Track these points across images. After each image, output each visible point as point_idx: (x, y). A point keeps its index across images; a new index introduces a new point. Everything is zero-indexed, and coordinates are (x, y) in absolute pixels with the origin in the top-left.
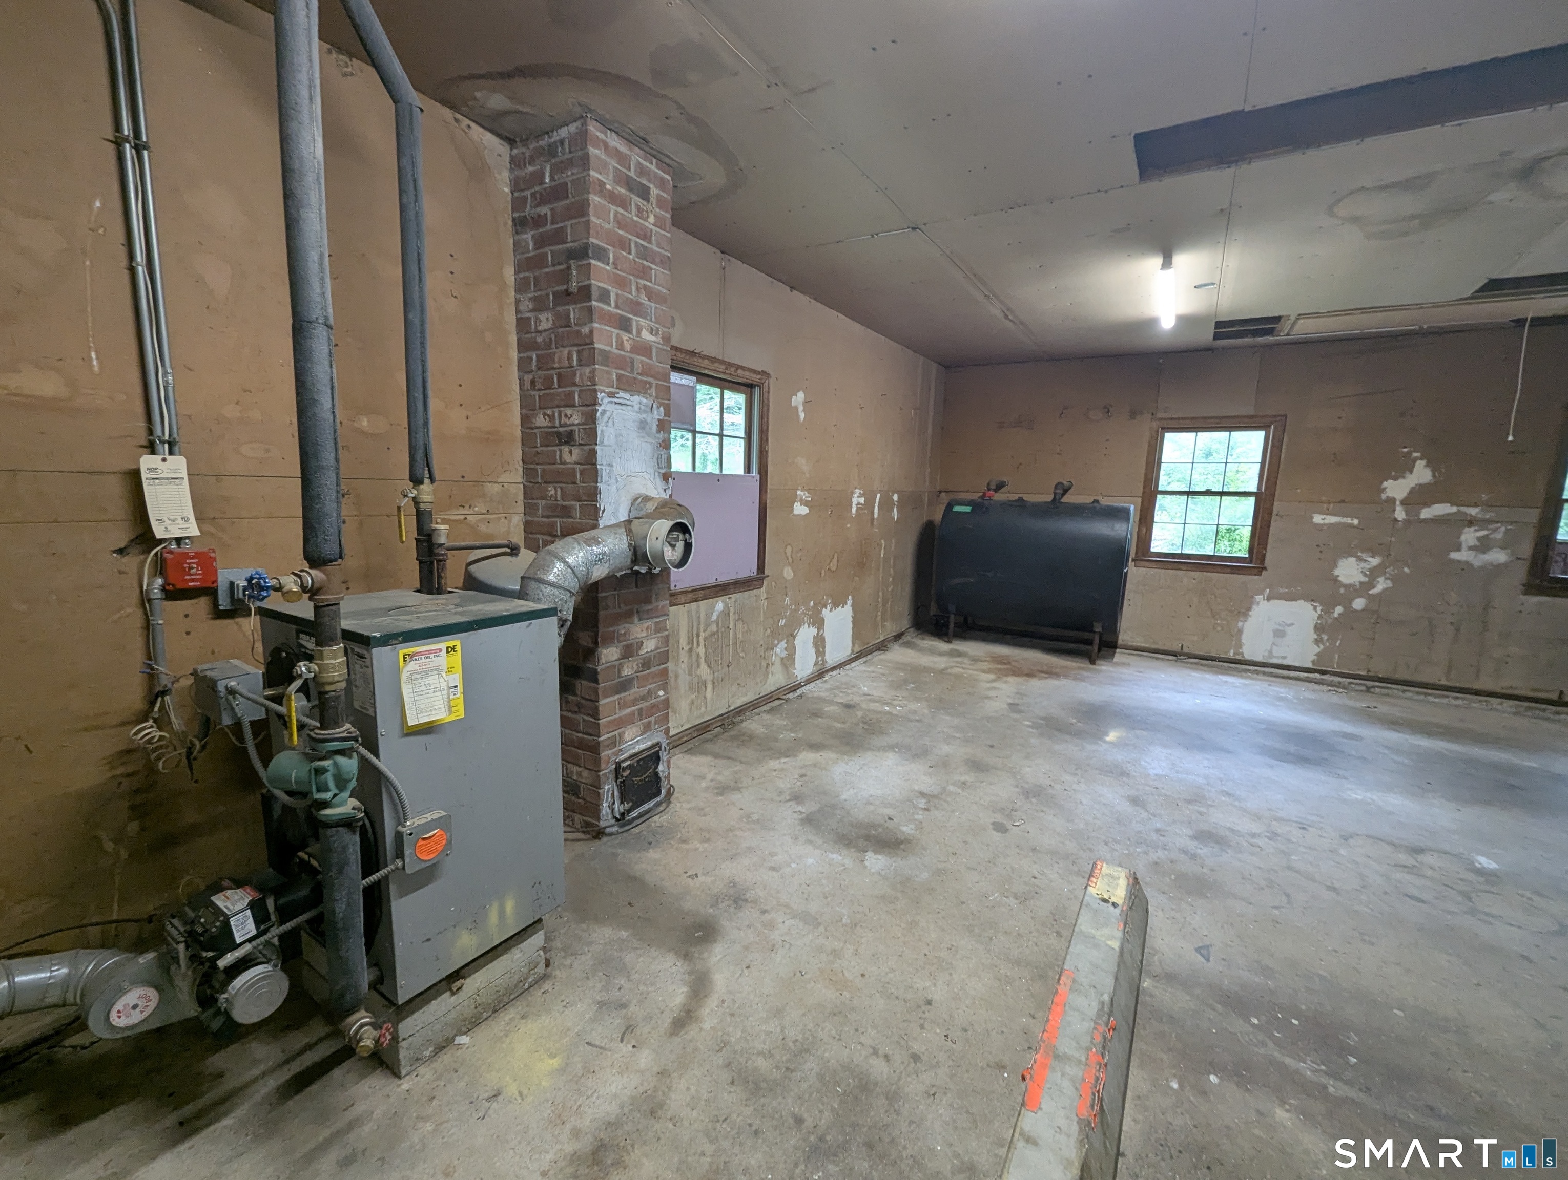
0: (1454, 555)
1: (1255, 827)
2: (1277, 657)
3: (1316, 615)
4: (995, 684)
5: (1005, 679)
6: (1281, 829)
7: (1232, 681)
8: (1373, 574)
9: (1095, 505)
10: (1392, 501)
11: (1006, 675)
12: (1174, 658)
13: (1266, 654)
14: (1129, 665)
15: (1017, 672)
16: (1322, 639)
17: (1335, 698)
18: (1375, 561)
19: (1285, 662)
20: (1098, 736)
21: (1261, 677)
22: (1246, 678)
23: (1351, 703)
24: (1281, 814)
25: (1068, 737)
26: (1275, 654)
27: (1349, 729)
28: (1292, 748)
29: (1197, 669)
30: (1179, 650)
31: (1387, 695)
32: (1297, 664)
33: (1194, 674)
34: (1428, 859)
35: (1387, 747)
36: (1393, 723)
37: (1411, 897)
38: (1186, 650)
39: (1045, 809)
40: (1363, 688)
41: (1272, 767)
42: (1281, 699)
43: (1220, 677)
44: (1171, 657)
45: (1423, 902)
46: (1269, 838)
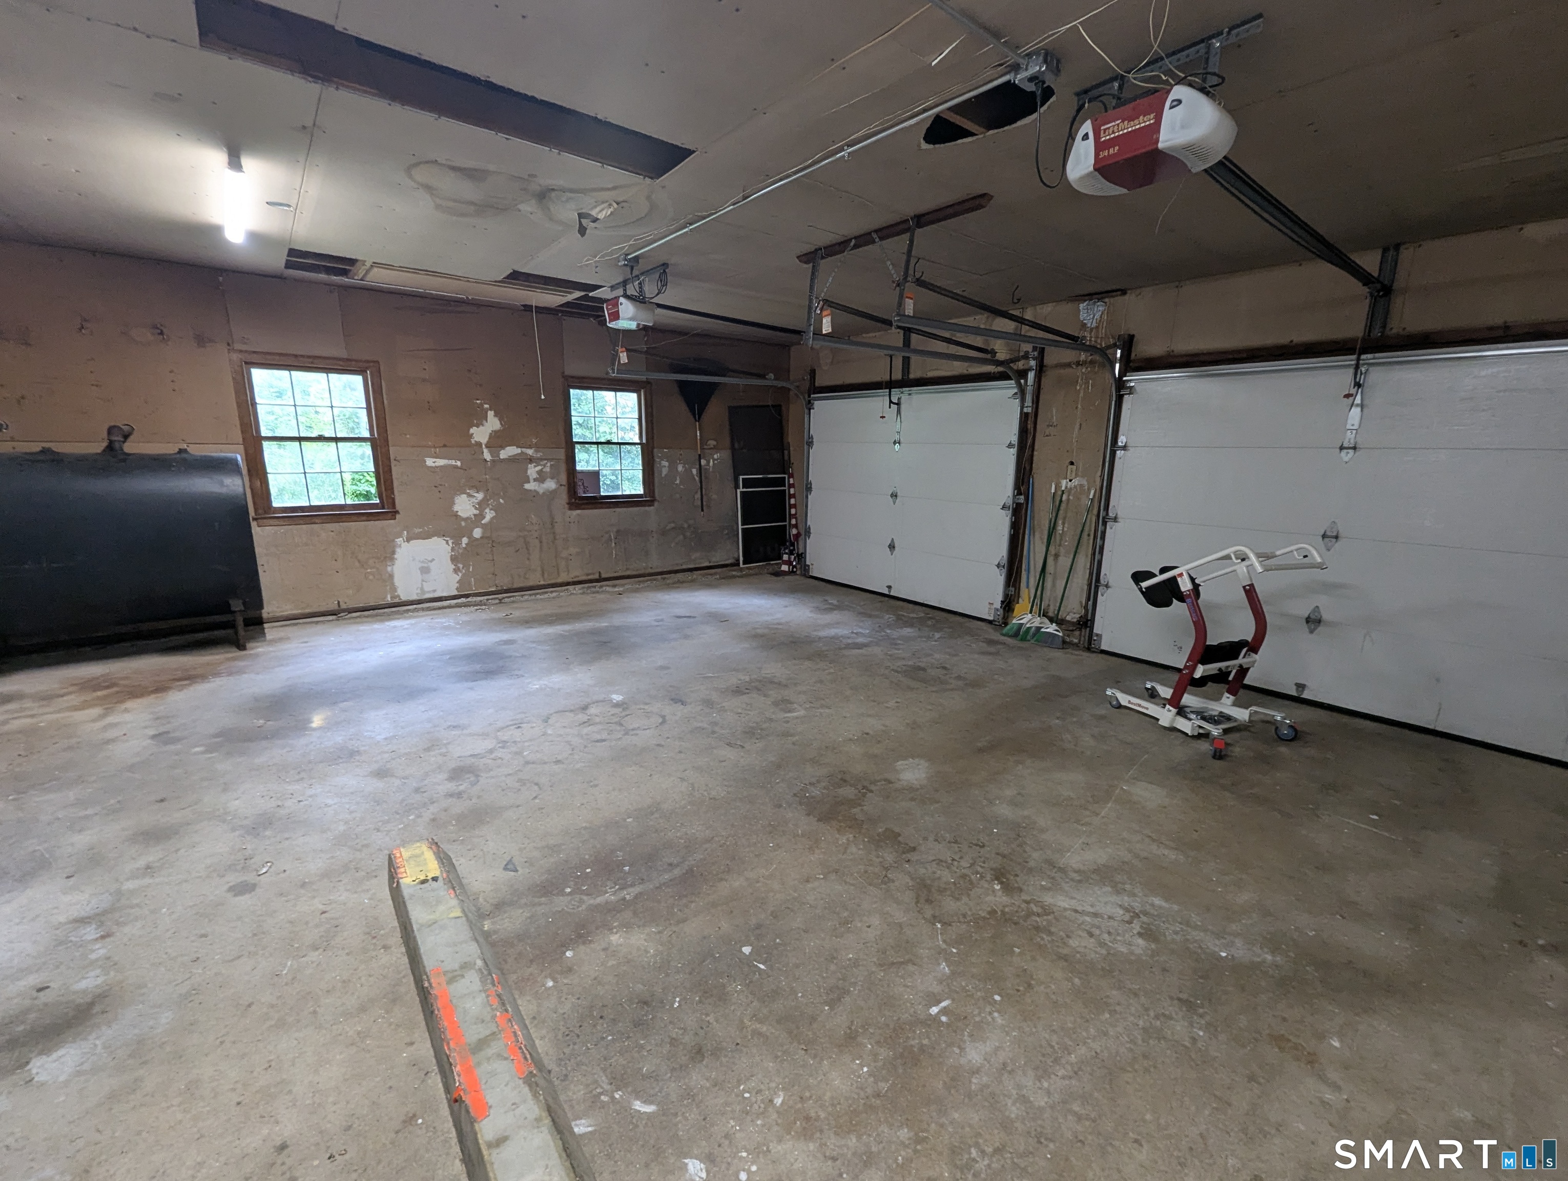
0: (527, 486)
1: (489, 744)
2: (429, 592)
3: (449, 548)
4: (110, 719)
5: (123, 706)
6: (505, 736)
7: (400, 625)
8: (481, 506)
9: (184, 455)
10: (479, 444)
11: (122, 702)
12: (334, 617)
13: (419, 591)
14: (288, 638)
15: (136, 692)
16: (459, 568)
17: (485, 615)
18: (480, 496)
19: (436, 595)
20: (302, 726)
21: (421, 613)
22: (410, 617)
23: (495, 615)
24: (500, 724)
25: (264, 743)
26: (426, 589)
27: (505, 636)
28: (478, 667)
29: (362, 623)
30: (336, 607)
31: (513, 602)
32: (445, 594)
33: (362, 627)
34: (593, 710)
35: (534, 642)
36: (527, 622)
37: (598, 741)
38: (343, 606)
39: (287, 835)
40: (497, 601)
41: (472, 689)
42: (448, 628)
43: (387, 623)
44: (331, 618)
45: (604, 740)
46: (503, 747)
